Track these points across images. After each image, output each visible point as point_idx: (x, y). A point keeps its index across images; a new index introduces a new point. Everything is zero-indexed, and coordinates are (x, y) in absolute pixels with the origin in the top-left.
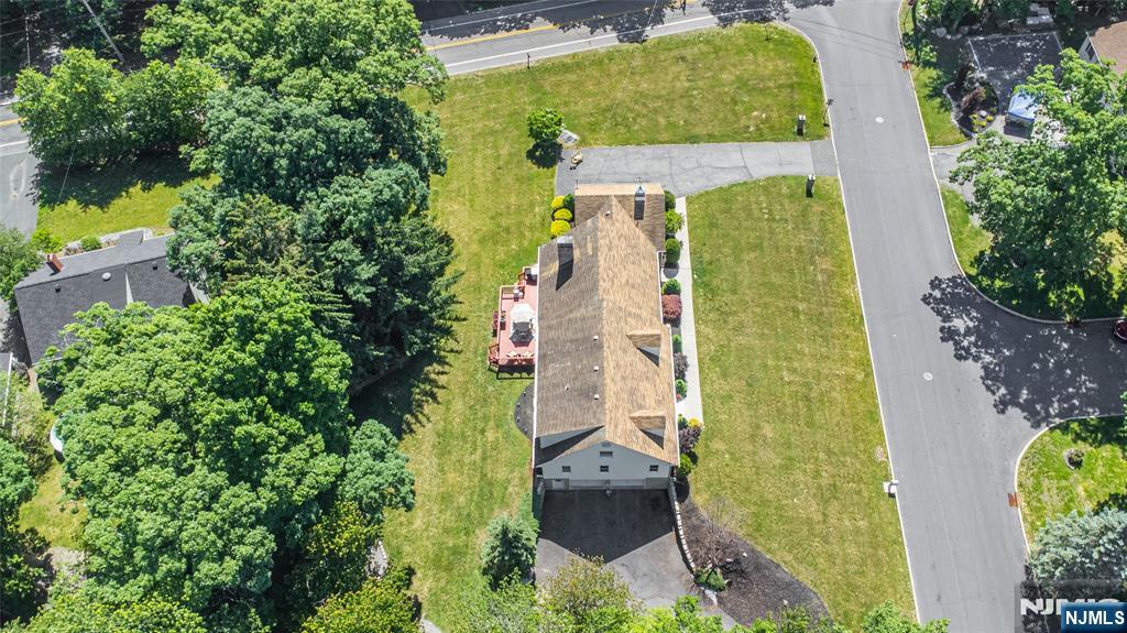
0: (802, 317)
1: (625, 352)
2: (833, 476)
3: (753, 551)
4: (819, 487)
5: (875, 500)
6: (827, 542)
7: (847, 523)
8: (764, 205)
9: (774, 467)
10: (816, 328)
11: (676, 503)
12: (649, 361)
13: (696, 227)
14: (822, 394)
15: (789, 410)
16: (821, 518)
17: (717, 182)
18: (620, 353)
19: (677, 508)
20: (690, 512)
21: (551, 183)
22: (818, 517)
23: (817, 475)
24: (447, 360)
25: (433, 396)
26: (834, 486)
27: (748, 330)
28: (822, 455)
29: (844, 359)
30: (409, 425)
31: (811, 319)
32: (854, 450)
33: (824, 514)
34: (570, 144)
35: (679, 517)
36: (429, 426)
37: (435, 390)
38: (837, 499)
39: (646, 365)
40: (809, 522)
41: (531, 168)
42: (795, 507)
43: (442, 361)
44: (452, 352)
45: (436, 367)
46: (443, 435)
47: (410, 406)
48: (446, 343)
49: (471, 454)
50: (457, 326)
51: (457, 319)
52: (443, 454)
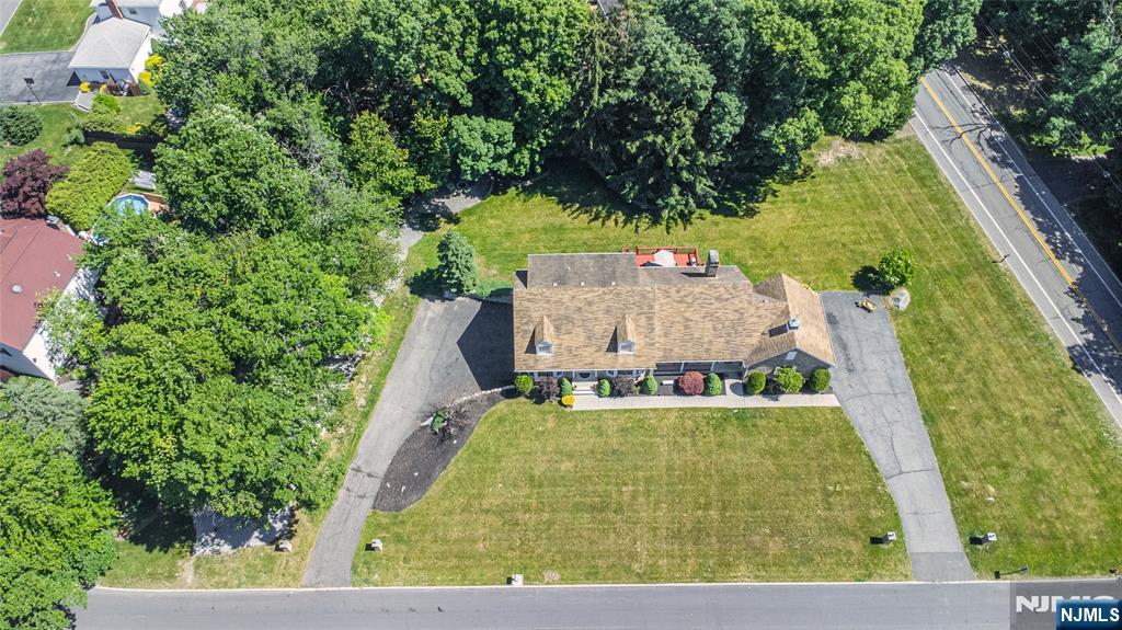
0: (700, 512)
1: (608, 312)
2: (525, 524)
3: (458, 448)
4: (513, 510)
5: (504, 563)
6: (463, 510)
7: (480, 532)
8: (847, 488)
9: (531, 468)
10: (689, 527)
11: (500, 389)
12: (608, 340)
13: (801, 416)
14: (611, 523)
15: (590, 488)
16: (484, 507)
17: (871, 441)
18: (603, 306)
19: (496, 390)
20: (492, 401)
21: (834, 287)
22: (485, 504)
23: (527, 509)
24: (629, 225)
25: (596, 218)
26: (517, 524)
27: (675, 456)
28: (546, 516)
29: (655, 554)
30: (571, 207)
31: (699, 522)
32: (554, 549)
33: (489, 511)
34: (892, 303)
35: (489, 392)
36: (569, 219)
37: (601, 220)
38: (503, 524)
39: (603, 337)
40: (481, 496)
41: (851, 271)
42: (494, 484)
43: (625, 222)
44: (637, 227)
45: (622, 218)
46: (561, 228)
47: (586, 205)
48: (645, 222)
49: (545, 247)
50: (661, 228)
51: (668, 228)
52: (545, 230)
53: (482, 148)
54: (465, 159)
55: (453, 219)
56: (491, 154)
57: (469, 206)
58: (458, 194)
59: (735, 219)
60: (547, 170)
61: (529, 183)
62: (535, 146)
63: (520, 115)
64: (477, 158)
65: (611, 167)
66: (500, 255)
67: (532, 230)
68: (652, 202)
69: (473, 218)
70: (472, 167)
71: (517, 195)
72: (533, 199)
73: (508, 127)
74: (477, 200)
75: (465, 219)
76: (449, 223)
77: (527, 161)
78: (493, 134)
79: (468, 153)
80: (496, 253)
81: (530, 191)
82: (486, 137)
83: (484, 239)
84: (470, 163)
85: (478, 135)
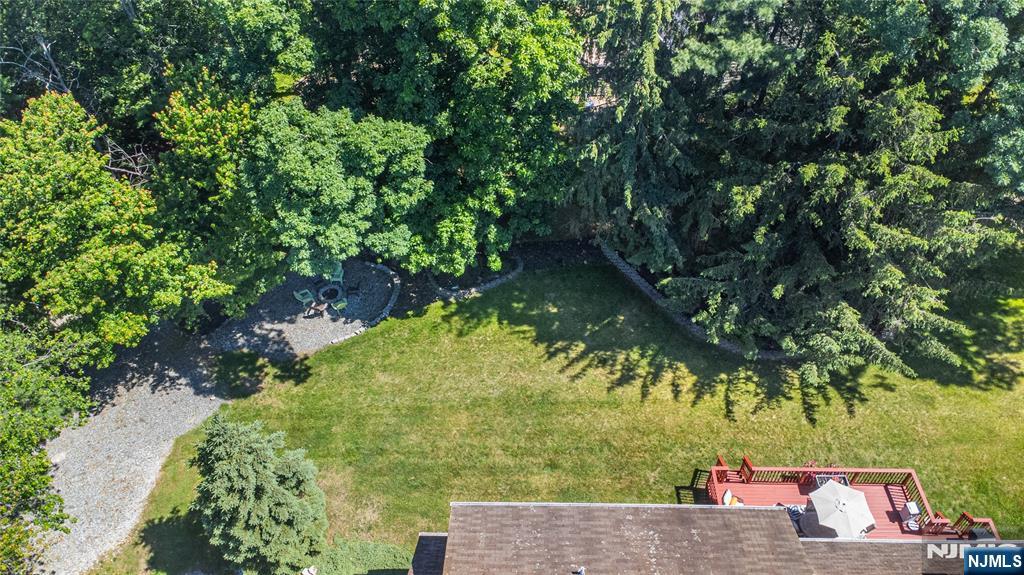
24: (707, 397)
25: (626, 378)
30: (565, 350)
36: (564, 379)
37: (638, 382)
43: (699, 391)
44: (729, 403)
45: (688, 381)
46: (547, 402)
47: (602, 347)
48: (747, 392)
49: (505, 449)
50: (790, 408)
51: (809, 409)
52: (508, 404)
53: (340, 190)
54: (292, 218)
55: (294, 369)
56: (368, 207)
57: (337, 340)
58: (319, 314)
59: (962, 390)
60: (514, 267)
61: (474, 293)
62: (489, 203)
63: (452, 122)
64: (326, 215)
65: (671, 260)
66: (392, 469)
67: (476, 403)
68: (769, 344)
69: (343, 368)
70: (311, 239)
71: (446, 319)
72: (480, 330)
73: (414, 138)
74: (357, 328)
75: (324, 369)
76: (282, 378)
77: (469, 239)
78: (372, 150)
79: (301, 199)
80: (381, 462)
81: (473, 313)
82: (353, 161)
83: (360, 421)
84: (304, 225)
85: (330, 151)
